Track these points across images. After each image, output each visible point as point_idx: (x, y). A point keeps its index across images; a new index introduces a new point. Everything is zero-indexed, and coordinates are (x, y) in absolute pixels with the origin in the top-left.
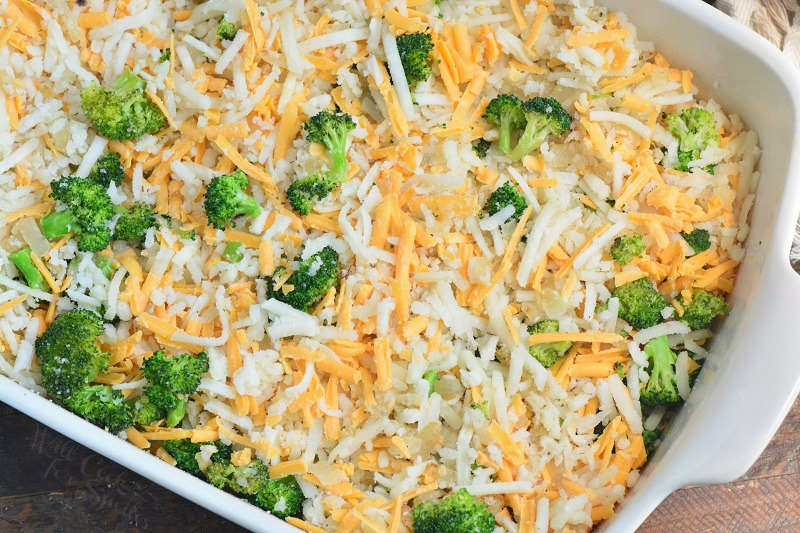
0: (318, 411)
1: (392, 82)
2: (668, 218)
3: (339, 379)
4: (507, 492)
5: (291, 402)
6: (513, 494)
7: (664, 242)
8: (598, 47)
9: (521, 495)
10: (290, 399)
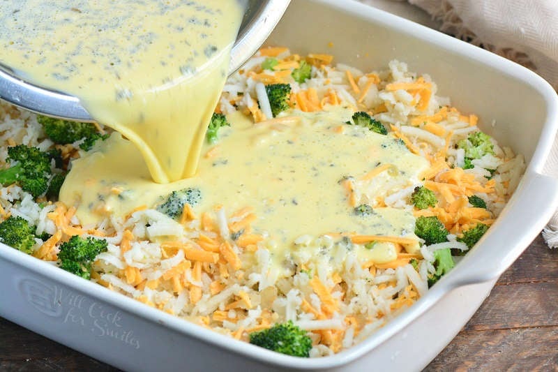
0: (185, 281)
1: (259, 107)
2: (455, 186)
3: (203, 262)
4: (323, 328)
5: (165, 272)
6: (328, 330)
7: (451, 199)
8: (409, 91)
9: (333, 331)
10: (164, 269)
